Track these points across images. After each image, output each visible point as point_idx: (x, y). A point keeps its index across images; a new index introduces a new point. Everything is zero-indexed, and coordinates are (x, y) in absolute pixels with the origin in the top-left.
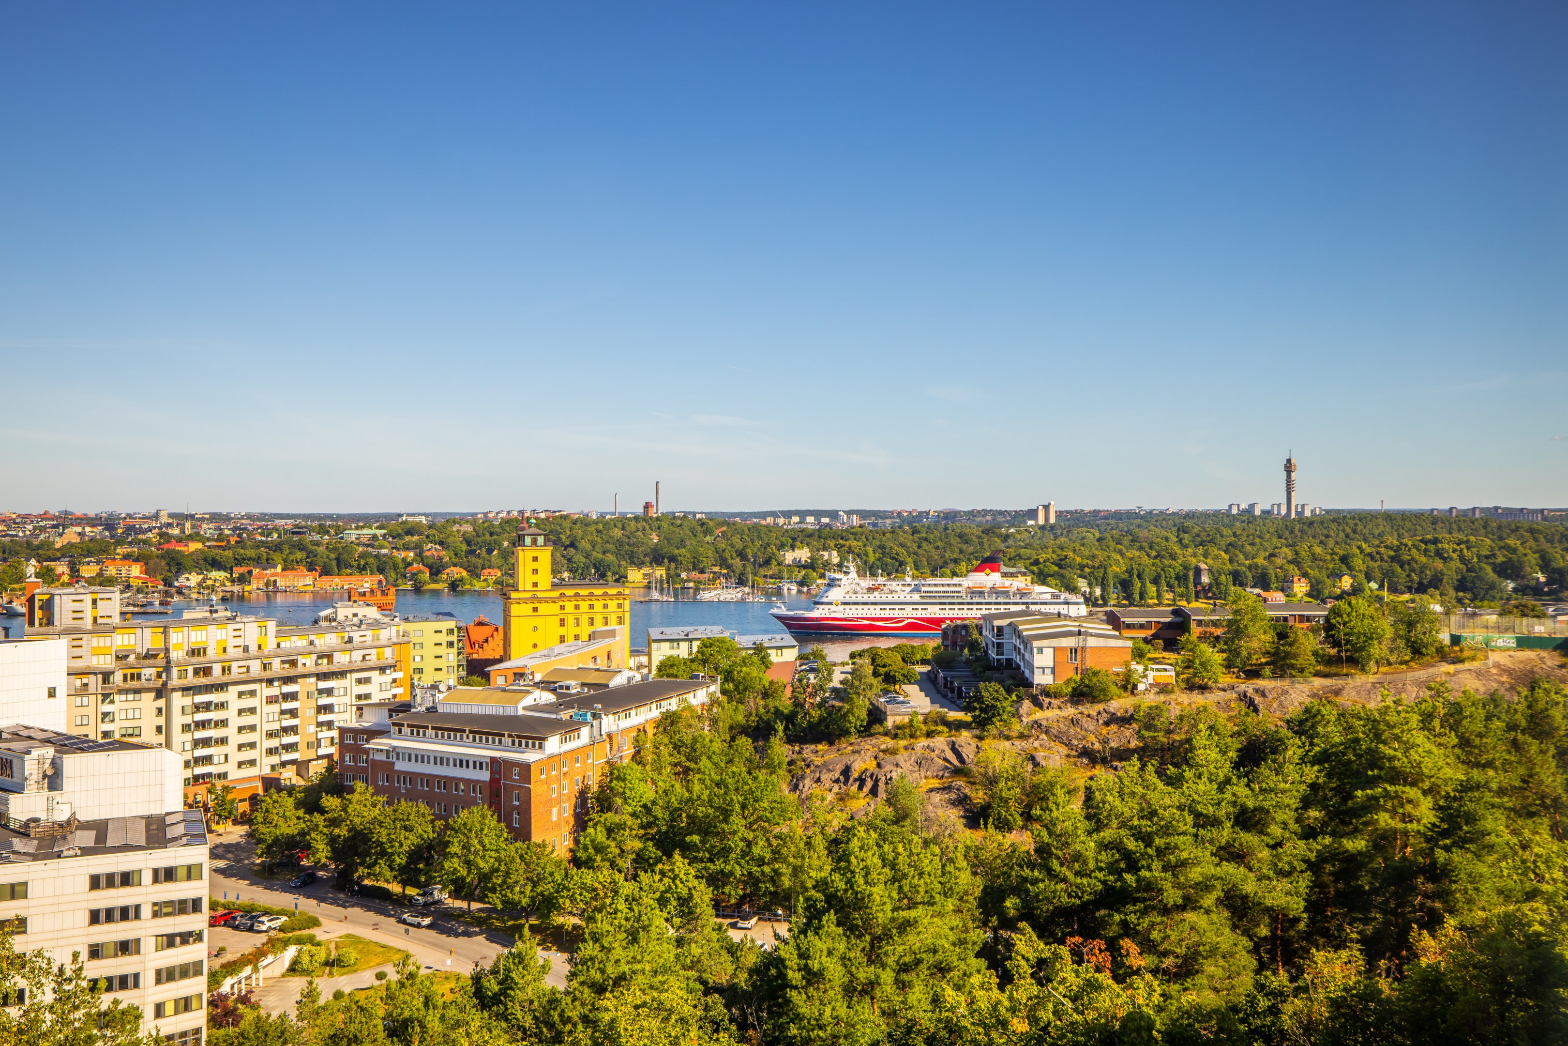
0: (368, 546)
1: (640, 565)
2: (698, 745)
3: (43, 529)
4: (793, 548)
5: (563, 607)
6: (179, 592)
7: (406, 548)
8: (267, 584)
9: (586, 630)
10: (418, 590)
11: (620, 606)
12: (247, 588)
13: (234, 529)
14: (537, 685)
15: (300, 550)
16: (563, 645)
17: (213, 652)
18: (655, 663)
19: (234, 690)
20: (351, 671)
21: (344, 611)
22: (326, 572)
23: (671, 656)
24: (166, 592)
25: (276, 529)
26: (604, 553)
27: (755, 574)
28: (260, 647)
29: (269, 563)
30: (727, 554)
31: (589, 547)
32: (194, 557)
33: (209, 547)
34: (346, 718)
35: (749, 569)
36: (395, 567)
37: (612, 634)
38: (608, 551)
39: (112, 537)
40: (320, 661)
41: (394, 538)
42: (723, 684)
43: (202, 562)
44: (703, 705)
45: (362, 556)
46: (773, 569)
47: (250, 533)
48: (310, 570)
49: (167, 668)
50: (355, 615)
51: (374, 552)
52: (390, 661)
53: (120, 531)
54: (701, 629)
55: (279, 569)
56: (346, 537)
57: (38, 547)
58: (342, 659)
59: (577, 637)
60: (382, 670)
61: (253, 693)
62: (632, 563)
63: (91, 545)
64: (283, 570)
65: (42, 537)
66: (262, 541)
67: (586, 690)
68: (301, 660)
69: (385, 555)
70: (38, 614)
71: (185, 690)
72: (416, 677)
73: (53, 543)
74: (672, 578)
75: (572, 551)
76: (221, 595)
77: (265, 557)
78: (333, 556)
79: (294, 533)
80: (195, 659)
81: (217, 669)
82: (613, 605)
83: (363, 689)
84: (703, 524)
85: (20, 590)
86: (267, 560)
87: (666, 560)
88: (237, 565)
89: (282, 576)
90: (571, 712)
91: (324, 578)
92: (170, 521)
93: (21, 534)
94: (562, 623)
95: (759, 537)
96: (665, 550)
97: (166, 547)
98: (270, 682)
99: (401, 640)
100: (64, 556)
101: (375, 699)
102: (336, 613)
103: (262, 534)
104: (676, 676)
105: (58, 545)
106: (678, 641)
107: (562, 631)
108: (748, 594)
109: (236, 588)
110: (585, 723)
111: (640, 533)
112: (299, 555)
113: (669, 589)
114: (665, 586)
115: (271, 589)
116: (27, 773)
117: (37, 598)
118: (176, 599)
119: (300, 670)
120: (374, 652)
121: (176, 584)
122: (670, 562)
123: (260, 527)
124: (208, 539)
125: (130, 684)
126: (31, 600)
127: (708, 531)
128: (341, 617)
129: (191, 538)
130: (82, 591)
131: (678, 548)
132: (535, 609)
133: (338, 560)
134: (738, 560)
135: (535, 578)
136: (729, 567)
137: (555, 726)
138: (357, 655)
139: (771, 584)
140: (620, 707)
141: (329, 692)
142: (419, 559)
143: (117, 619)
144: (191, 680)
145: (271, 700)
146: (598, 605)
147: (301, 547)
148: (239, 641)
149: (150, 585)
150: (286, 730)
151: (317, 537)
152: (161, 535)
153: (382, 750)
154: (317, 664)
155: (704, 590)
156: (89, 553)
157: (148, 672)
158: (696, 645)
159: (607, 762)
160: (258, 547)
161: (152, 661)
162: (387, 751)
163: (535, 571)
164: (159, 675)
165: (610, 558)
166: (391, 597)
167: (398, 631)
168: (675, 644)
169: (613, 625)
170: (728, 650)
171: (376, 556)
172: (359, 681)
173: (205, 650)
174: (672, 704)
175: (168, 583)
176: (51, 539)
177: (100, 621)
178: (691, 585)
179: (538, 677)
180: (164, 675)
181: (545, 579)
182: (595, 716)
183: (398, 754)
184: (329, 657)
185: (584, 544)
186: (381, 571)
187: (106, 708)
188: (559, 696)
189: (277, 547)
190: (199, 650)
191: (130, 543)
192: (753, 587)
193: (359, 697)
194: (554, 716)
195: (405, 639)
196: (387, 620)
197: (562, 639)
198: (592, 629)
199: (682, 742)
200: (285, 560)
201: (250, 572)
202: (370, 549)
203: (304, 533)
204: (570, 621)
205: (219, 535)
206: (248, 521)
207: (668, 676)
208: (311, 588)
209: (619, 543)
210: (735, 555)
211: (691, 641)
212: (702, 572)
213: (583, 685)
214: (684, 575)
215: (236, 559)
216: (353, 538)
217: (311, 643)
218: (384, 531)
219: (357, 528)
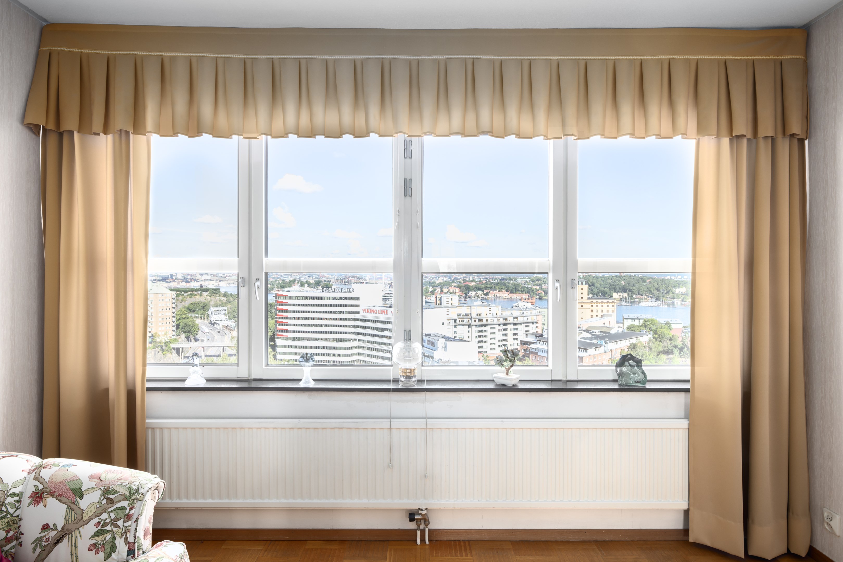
0: (524, 284)
1: (617, 292)
2: (644, 356)
3: (433, 278)
4: (679, 287)
5: (592, 306)
6: (469, 297)
7: (537, 285)
8: (494, 296)
9: (600, 314)
10: (541, 299)
11: (613, 306)
12: (488, 297)
13: (484, 279)
14: (584, 331)
15: (504, 285)
16: (592, 318)
17: (483, 316)
18: (626, 326)
19: (489, 327)
20: (524, 323)
21: (521, 304)
22: (512, 292)
23: (633, 324)
24: (465, 297)
25: (496, 279)
26: (605, 288)
27: (663, 297)
28: (496, 314)
29: (494, 289)
30: (651, 289)
31: (599, 286)
32: (473, 287)
33: (477, 284)
34: (522, 337)
35: (661, 295)
36: (533, 291)
37: (610, 315)
38: (606, 287)
39: (451, 280)
40: (514, 319)
41: (532, 282)
42: (653, 335)
43: (475, 288)
44: (646, 342)
45: (523, 287)
46: (671, 295)
47: (489, 280)
48: (507, 292)
49: (471, 319)
50: (524, 306)
51: (526, 286)
52: (536, 321)
53: (453, 279)
54: (643, 315)
55: (498, 290)
56: (518, 281)
57: (433, 283)
58: (521, 320)
59: (597, 316)
60: (533, 323)
61: (494, 328)
62: (615, 292)
63: (446, 283)
64: (499, 291)
65: (433, 280)
66: (492, 282)
67: (602, 333)
68: (508, 319)
69: (530, 287)
70: (438, 302)
71: (476, 326)
72: (543, 326)
73: (436, 282)
74: (630, 297)
75: (593, 287)
76: (481, 298)
77: (493, 287)
78: (514, 287)
79: (502, 280)
80: (478, 317)
81: (484, 320)
82: (610, 305)
83: (527, 329)
84: (642, 278)
85: (428, 295)
86: (494, 288)
87: (628, 291)
88: (485, 289)
89: (498, 293)
90: (597, 341)
91: (511, 294)
92: (466, 276)
93: (427, 279)
94: (592, 311)
95: (665, 284)
96: (627, 287)
97: (465, 284)
98: (499, 325)
99: (539, 314)
100: (439, 286)
101: (531, 332)
102: (518, 305)
103: (492, 280)
104: (635, 331)
105: (437, 283)
106: (634, 319)
107: (592, 314)
108: (660, 304)
109: (485, 297)
110: (602, 345)
111: (618, 281)
112: (504, 287)
113: (629, 302)
114: (627, 300)
115: (495, 297)
116: (438, 346)
117: (437, 297)
118: (468, 299)
119: (508, 322)
120: (530, 317)
121: (468, 295)
122: (629, 292)
123: (492, 278)
124: (477, 282)
125: (461, 323)
126: (436, 298)
127: (644, 281)
128: (520, 306)
129: (472, 281)
130: (449, 295)
131: (632, 287)
132: (582, 306)
133: (515, 288)
134: (656, 291)
135: (582, 296)
136: (653, 294)
137: (591, 345)
138: (525, 318)
139: (669, 301)
140: (615, 340)
141: (517, 329)
142: (540, 289)
143: (457, 304)
144: (477, 323)
145: (500, 330)
146: (605, 306)
147: (504, 284)
148: (490, 312)
149: (461, 295)
150: (504, 340)
151: (509, 281)
152: (464, 280)
153: (534, 348)
154: (513, 320)
155: (642, 302)
156: (445, 285)
157: (466, 320)
158: (641, 321)
159: (610, 359)
160: (491, 284)
161: (467, 317)
162: (536, 349)
163: (582, 293)
164: (469, 321)
165: (607, 290)
166: (534, 301)
167: (538, 311)
168: (633, 320)
169: (610, 312)
170: (655, 323)
171: (527, 287)
172: (526, 326)
173: (481, 314)
174: (634, 341)
175: (466, 294)
176: (435, 281)
177: (453, 304)
178: (637, 300)
179: (584, 329)
180: (470, 321)
181: (585, 296)
182: (606, 343)
183: (539, 350)
184: (517, 318)
185: (597, 285)
186: (529, 292)
187: (455, 329)
188: (592, 335)
189: (497, 284)
190: (479, 314)
191: (456, 282)
192: (662, 301)
193: (526, 331)
194: (591, 341)
195: (540, 314)
196: (534, 307)
197: (592, 316)
198: (602, 314)
199: (638, 354)
200: (499, 288)
201: (489, 292)
202: (525, 285)
203: (505, 280)
204: (594, 310)
205: (480, 280)
206: (488, 276)
207: (631, 331)
208: (507, 297)
209: (610, 285)
210: (655, 290)
211: (639, 319)
212: (642, 295)
213: (601, 332)
214: (634, 296)
215: (485, 288)
216: (520, 282)
217: (512, 314)
218: (529, 280)
219: (521, 279)
